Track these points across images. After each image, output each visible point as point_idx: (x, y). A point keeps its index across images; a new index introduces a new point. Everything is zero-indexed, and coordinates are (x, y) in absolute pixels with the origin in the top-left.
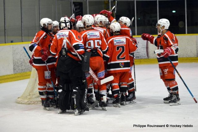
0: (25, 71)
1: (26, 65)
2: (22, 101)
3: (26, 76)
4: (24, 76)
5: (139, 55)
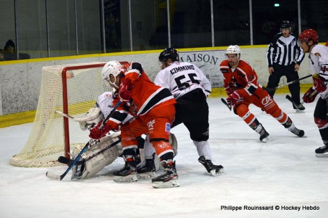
0: (23, 110)
1: (24, 100)
2: (20, 162)
3: (25, 118)
4: (21, 119)
5: (218, 80)
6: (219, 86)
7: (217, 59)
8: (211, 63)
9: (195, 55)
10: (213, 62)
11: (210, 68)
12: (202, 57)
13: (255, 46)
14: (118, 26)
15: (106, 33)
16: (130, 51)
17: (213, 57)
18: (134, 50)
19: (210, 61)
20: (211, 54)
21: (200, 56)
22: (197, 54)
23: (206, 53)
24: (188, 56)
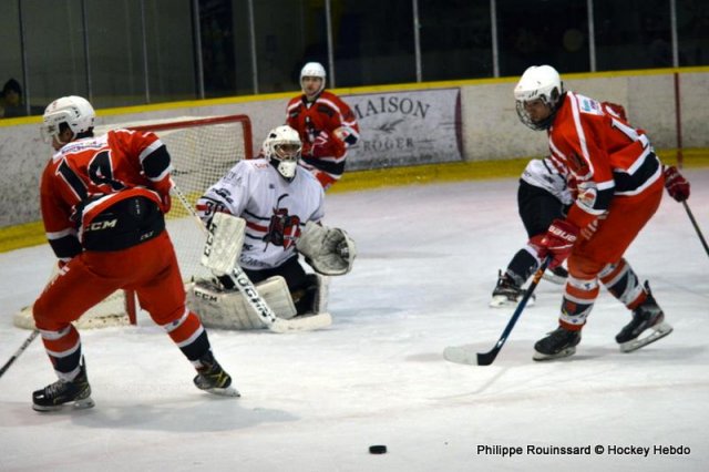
6: (432, 160)
7: (428, 106)
8: (415, 114)
9: (383, 99)
10: (419, 113)
11: (413, 125)
12: (398, 104)
13: (503, 80)
14: (228, 46)
15: (205, 58)
16: (252, 93)
17: (419, 104)
18: (262, 91)
19: (413, 112)
20: (415, 98)
21: (393, 101)
22: (388, 97)
23: (407, 95)
24: (370, 103)
